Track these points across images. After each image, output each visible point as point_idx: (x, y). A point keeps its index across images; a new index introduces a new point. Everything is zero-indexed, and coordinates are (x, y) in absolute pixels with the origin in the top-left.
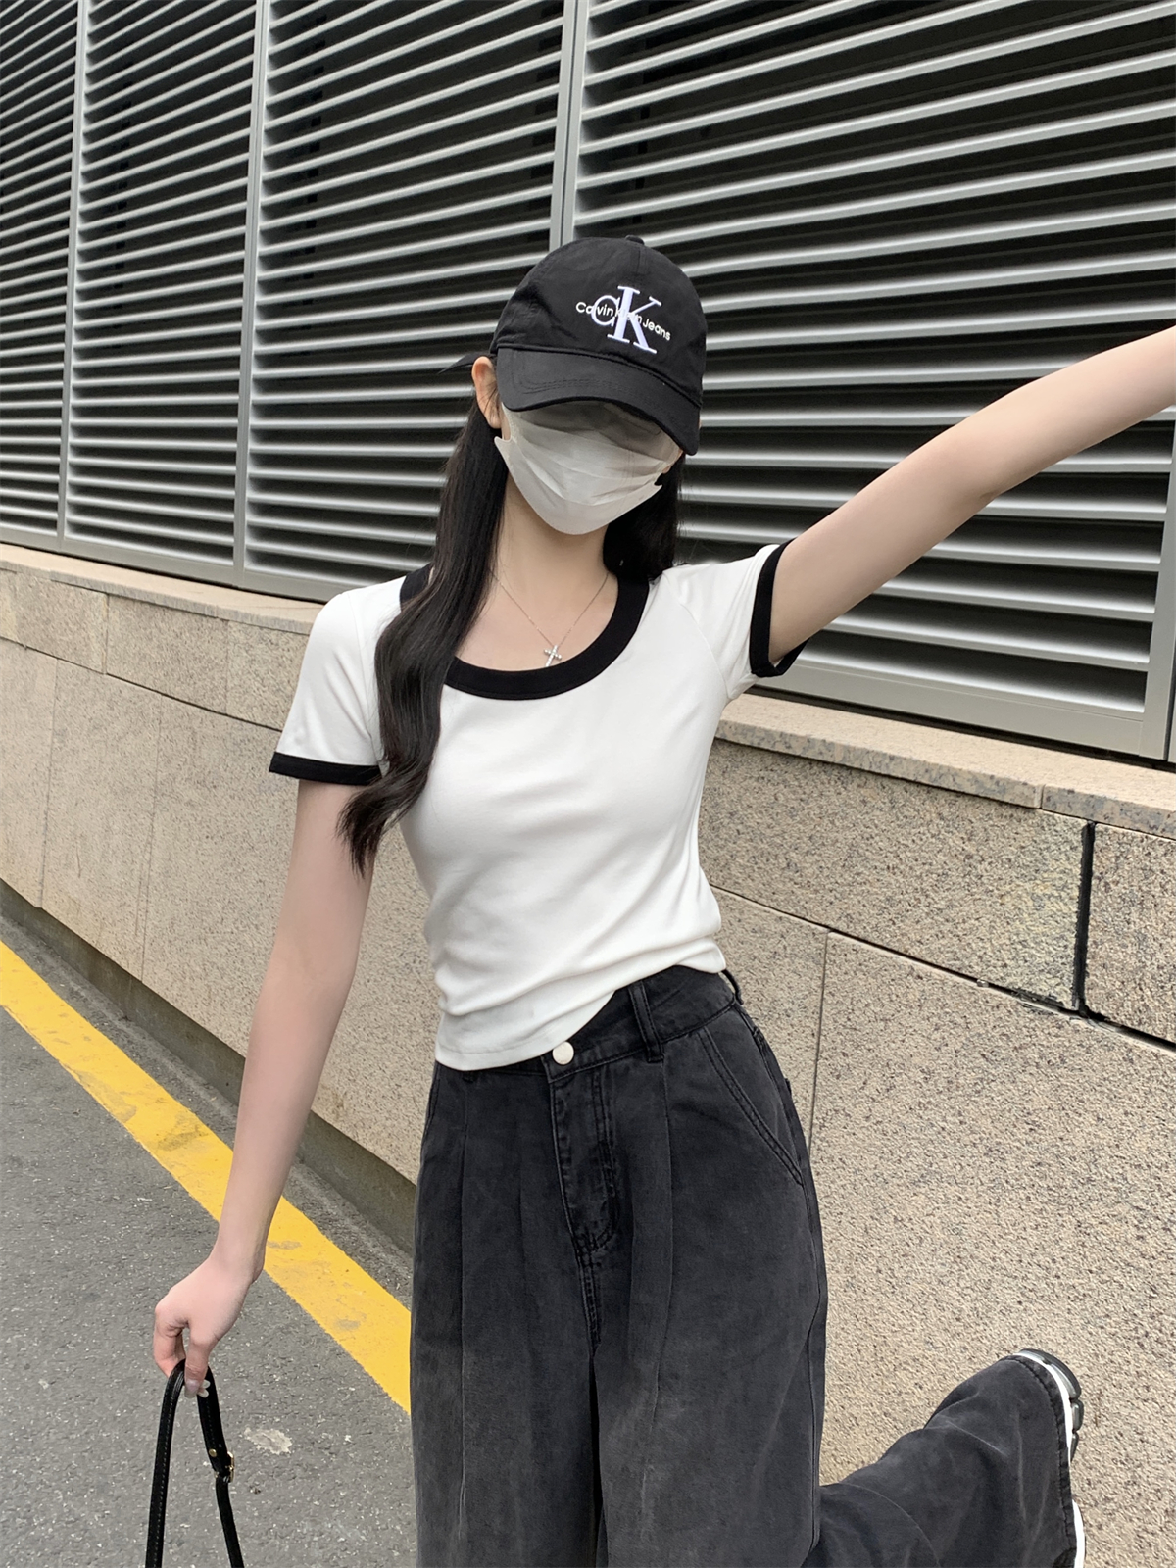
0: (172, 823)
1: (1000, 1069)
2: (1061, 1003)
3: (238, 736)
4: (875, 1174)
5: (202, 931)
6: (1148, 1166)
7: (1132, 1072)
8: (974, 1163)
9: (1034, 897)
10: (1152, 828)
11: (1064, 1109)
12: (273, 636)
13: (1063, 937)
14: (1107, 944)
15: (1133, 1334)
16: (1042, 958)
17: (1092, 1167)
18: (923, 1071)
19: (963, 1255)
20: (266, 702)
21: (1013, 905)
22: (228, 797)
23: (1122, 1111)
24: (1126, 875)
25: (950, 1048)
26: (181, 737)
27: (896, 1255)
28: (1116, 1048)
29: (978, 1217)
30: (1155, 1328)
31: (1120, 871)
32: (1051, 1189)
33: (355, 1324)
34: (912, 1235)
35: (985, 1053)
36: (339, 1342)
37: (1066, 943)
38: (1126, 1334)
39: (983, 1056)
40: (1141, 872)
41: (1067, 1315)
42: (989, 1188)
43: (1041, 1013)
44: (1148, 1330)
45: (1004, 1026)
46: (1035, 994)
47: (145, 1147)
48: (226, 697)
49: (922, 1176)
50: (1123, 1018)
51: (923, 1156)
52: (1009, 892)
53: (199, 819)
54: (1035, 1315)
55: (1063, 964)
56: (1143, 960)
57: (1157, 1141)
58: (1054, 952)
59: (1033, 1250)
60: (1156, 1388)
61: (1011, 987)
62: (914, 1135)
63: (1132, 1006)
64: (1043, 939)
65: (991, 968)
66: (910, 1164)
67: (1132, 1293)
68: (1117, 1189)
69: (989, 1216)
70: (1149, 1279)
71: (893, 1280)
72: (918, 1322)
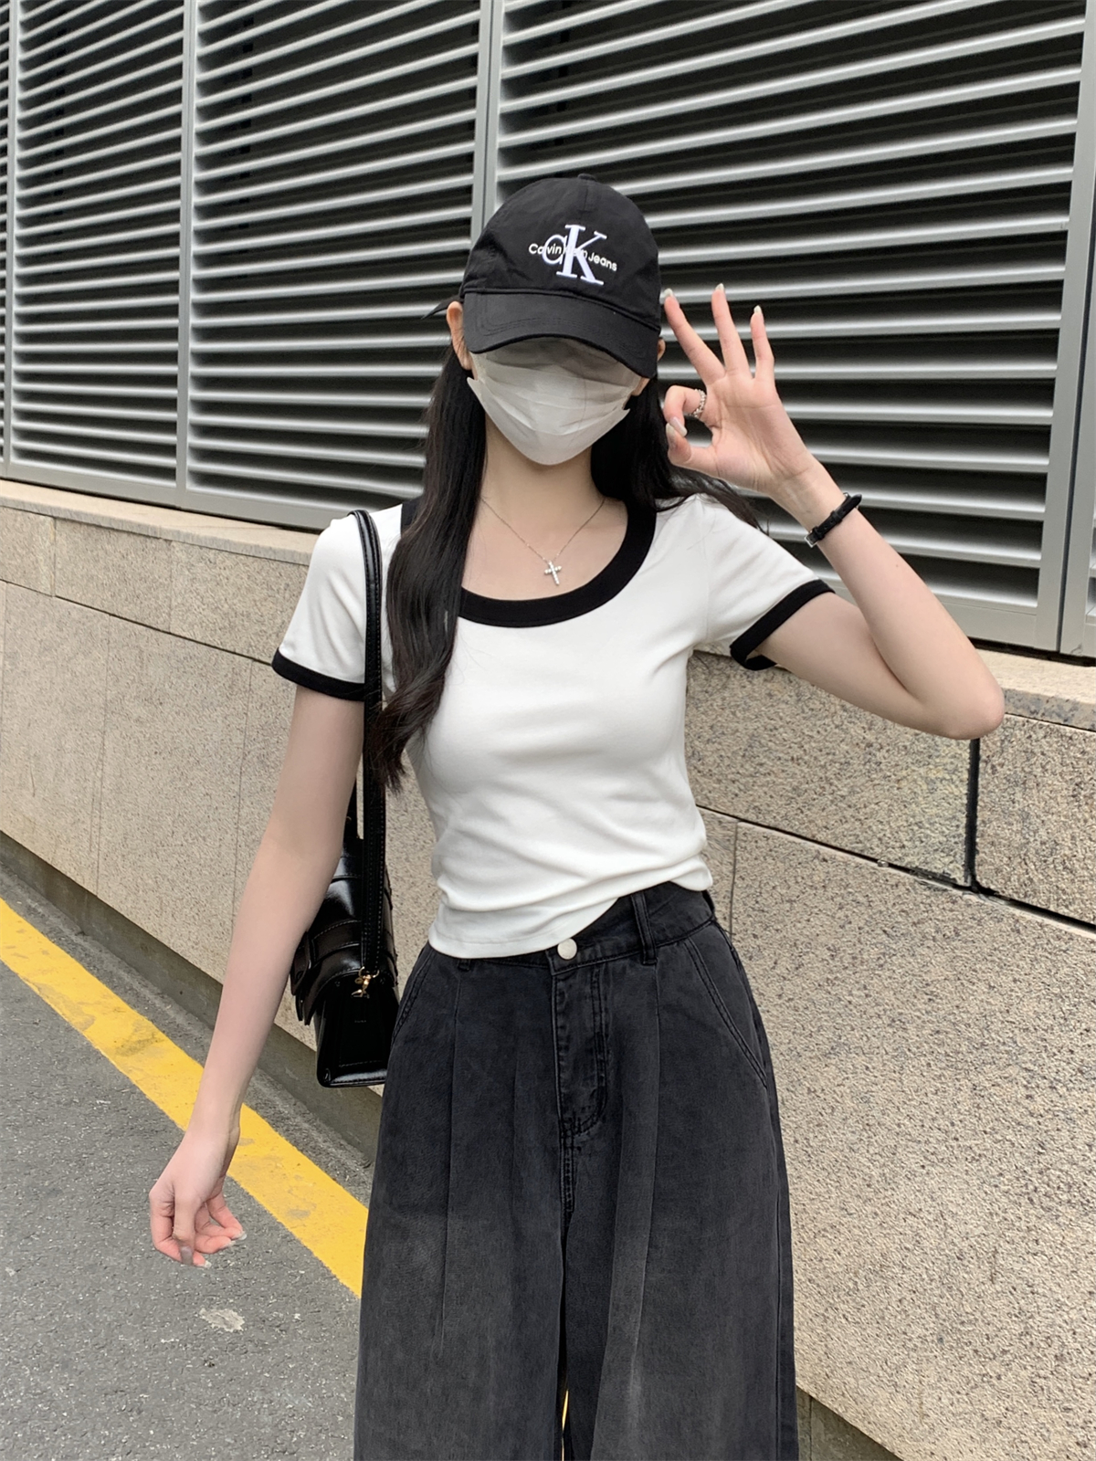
0: (122, 740)
1: (900, 944)
2: (954, 879)
3: (181, 653)
5: (154, 845)
6: (1035, 1029)
7: (1019, 941)
8: (879, 1034)
9: (928, 781)
10: (1032, 713)
11: (959, 979)
12: (211, 555)
13: (954, 817)
14: (994, 823)
15: (1024, 1190)
16: (936, 838)
17: (985, 1032)
18: (829, 949)
19: (871, 1122)
20: (205, 620)
21: (910, 789)
22: (173, 713)
23: (1011, 978)
24: (1010, 757)
25: (854, 925)
26: (129, 656)
27: (811, 1125)
28: (1005, 919)
29: (884, 1085)
30: (1044, 1183)
31: (1005, 754)
32: (949, 1056)
33: (306, 1214)
34: (825, 1106)
35: (886, 929)
36: (290, 1230)
37: (958, 823)
38: (1018, 1191)
39: (885, 931)
40: (1023, 754)
41: (965, 1177)
42: (893, 1057)
43: (937, 889)
44: (1037, 1185)
45: (903, 903)
46: (931, 872)
47: (103, 1053)
48: (169, 615)
49: (832, 1048)
50: (1011, 891)
51: (833, 1029)
52: (905, 777)
53: (148, 736)
54: (937, 1178)
55: (956, 843)
56: (1027, 836)
57: (1043, 1006)
58: (947, 832)
59: (934, 1114)
60: (1045, 1241)
61: (909, 866)
62: (824, 1009)
63: (1019, 880)
64: (937, 820)
65: (890, 849)
66: (821, 1038)
67: (1022, 1150)
68: (1007, 1052)
69: (893, 1083)
70: (1038, 1137)
71: (809, 1150)
72: (833, 1190)
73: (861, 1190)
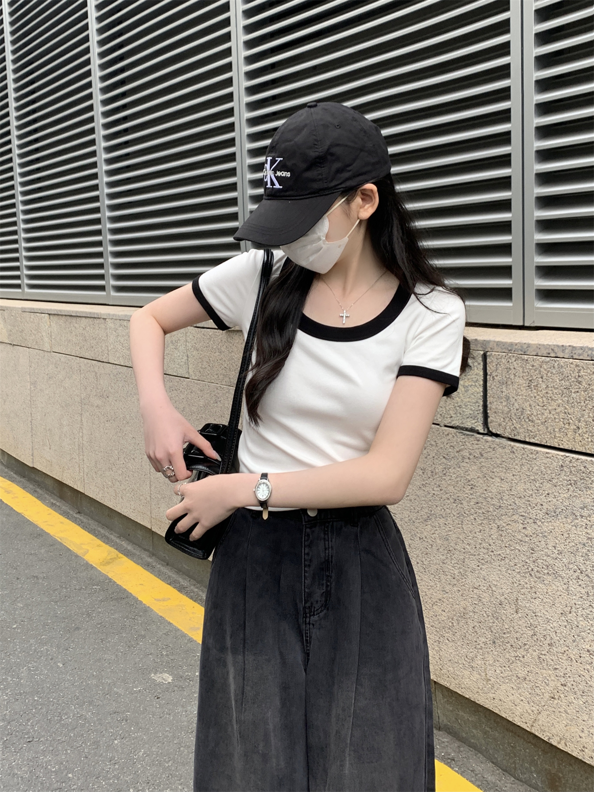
1: (452, 462)
2: (477, 430)
4: (409, 519)
6: (524, 497)
7: (514, 457)
8: (450, 507)
9: (465, 387)
10: (510, 351)
11: (485, 477)
13: (477, 402)
14: (495, 403)
15: (527, 570)
16: (468, 412)
17: (501, 501)
18: (421, 469)
19: (451, 549)
23: (511, 474)
24: (500, 372)
25: (431, 456)
27: (423, 554)
28: (506, 447)
29: (455, 531)
31: (498, 371)
32: (484, 513)
33: (198, 628)
34: (428, 544)
35: (445, 456)
37: (477, 405)
40: (506, 370)
41: (499, 568)
42: (458, 517)
43: (468, 435)
44: (533, 568)
45: (451, 443)
46: (465, 427)
47: (94, 565)
49: (428, 517)
50: (507, 434)
51: (428, 508)
54: (486, 570)
55: (478, 413)
56: (509, 407)
57: (527, 486)
58: (474, 409)
59: (480, 542)
60: (539, 592)
61: (454, 426)
62: (423, 499)
63: (510, 428)
64: (468, 404)
65: (445, 419)
66: (422, 512)
67: (524, 553)
68: (512, 509)
69: (459, 529)
70: (530, 546)
71: (424, 566)
72: (438, 583)
73: (451, 581)
